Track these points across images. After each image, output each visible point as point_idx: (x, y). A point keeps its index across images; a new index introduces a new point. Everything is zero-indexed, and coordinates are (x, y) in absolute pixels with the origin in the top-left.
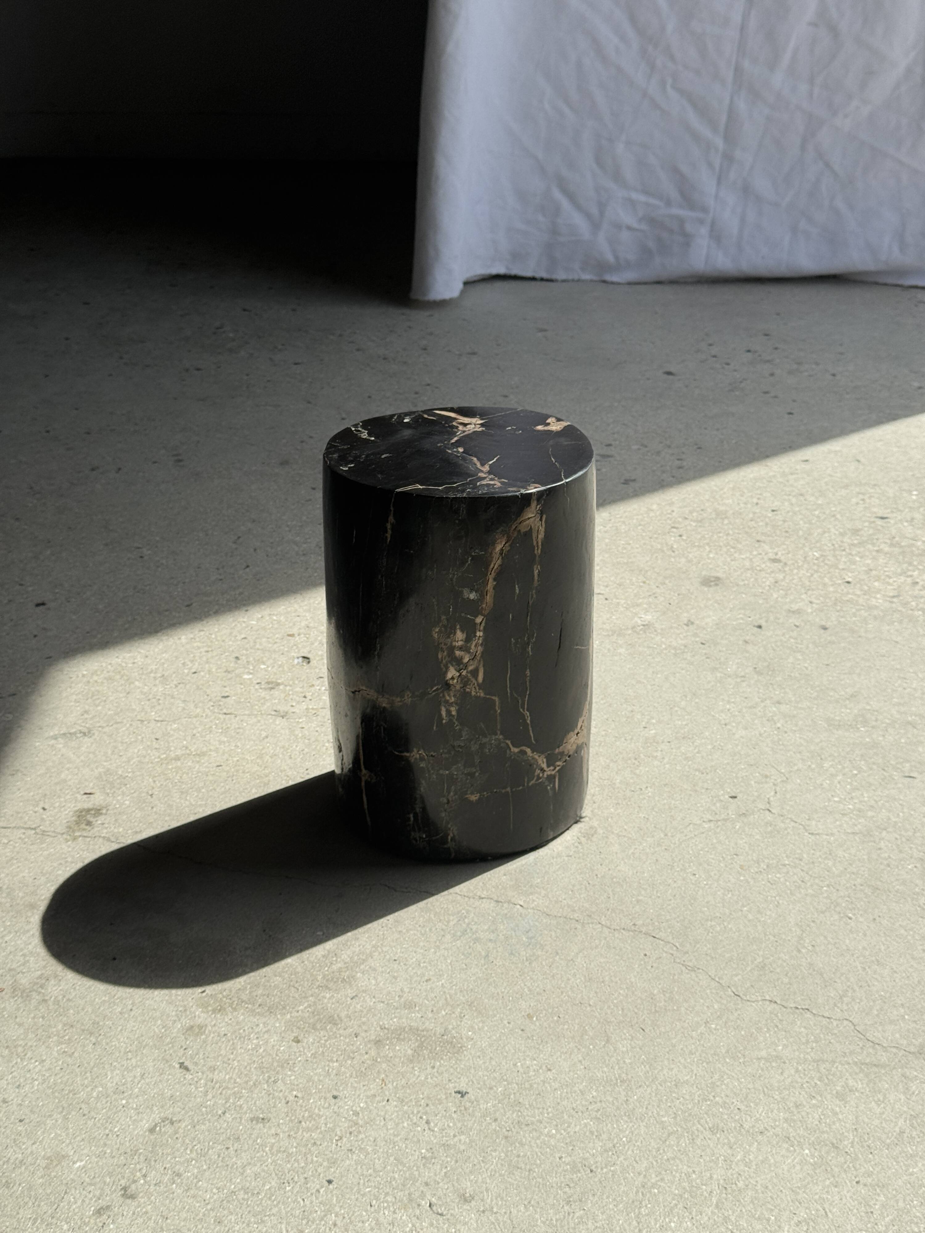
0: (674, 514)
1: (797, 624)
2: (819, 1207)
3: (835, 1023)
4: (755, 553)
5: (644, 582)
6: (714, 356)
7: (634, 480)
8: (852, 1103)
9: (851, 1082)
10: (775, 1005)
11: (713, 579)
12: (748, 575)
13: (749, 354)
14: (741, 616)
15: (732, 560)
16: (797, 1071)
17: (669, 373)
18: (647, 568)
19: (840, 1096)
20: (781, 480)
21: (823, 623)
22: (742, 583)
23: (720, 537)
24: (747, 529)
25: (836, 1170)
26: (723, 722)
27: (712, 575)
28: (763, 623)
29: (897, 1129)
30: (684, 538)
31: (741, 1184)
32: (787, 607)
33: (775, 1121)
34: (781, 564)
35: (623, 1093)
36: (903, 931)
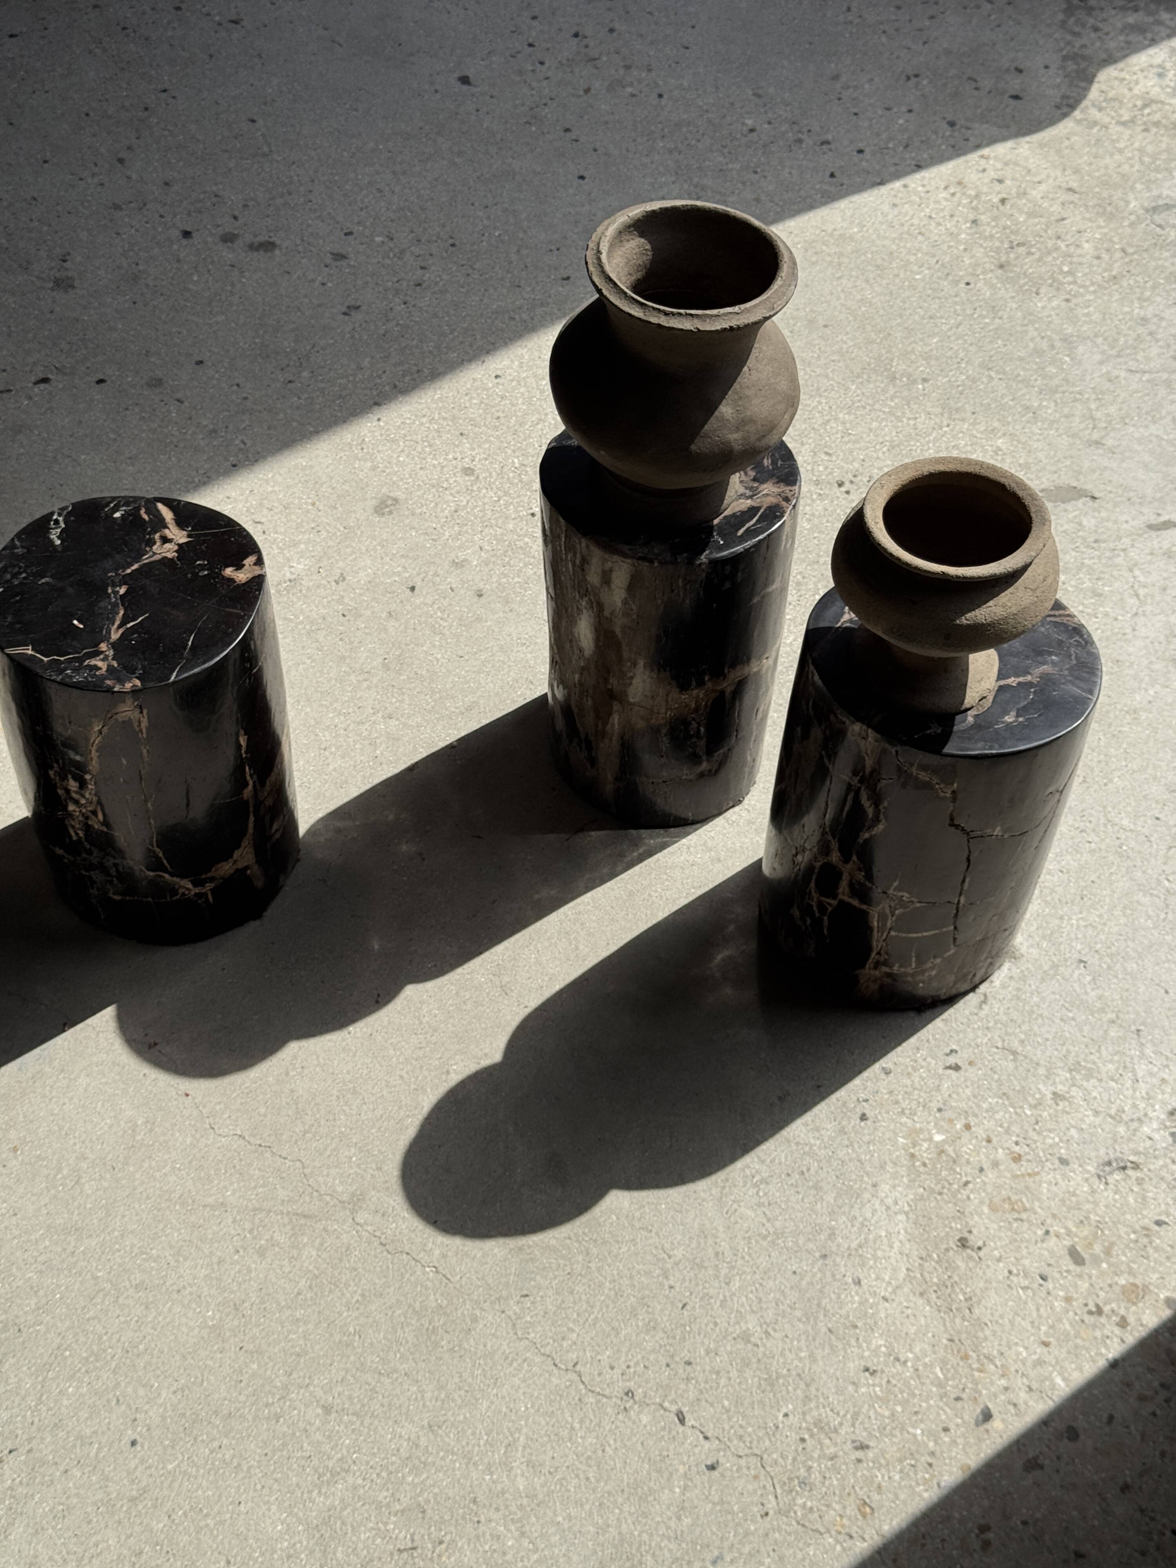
0: (384, 377)
1: (454, 586)
2: (199, 1375)
3: (288, 1163)
4: (450, 456)
5: (313, 504)
6: (530, 45)
7: (358, 308)
8: (269, 1260)
9: (277, 1236)
10: (241, 1141)
11: (389, 502)
12: (430, 497)
13: (576, 40)
14: (400, 569)
15: (421, 468)
16: (234, 1221)
17: (465, 80)
18: (324, 479)
19: (262, 1253)
20: (525, 316)
21: (481, 585)
22: (418, 511)
23: (422, 424)
24: (455, 412)
25: (228, 1334)
26: (323, 746)
27: (392, 494)
28: (418, 584)
29: (296, 1291)
30: (382, 424)
31: (141, 1347)
32: (452, 556)
33: (195, 1278)
34: (473, 478)
35: (73, 1243)
36: (392, 1052)
